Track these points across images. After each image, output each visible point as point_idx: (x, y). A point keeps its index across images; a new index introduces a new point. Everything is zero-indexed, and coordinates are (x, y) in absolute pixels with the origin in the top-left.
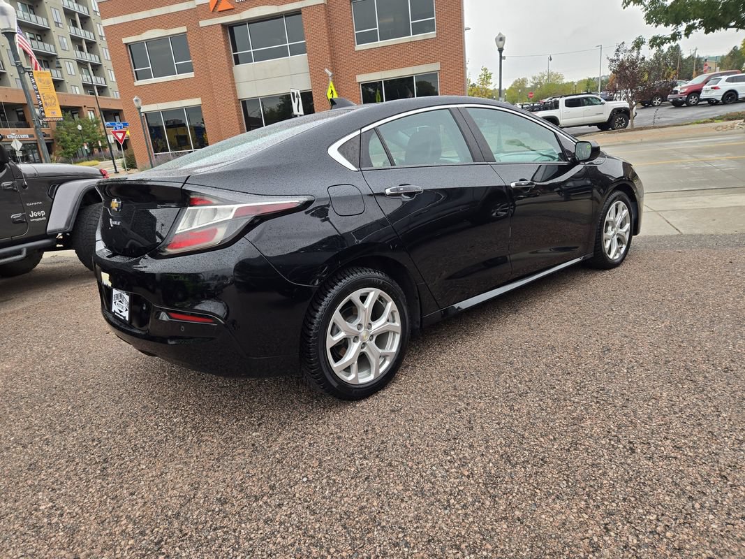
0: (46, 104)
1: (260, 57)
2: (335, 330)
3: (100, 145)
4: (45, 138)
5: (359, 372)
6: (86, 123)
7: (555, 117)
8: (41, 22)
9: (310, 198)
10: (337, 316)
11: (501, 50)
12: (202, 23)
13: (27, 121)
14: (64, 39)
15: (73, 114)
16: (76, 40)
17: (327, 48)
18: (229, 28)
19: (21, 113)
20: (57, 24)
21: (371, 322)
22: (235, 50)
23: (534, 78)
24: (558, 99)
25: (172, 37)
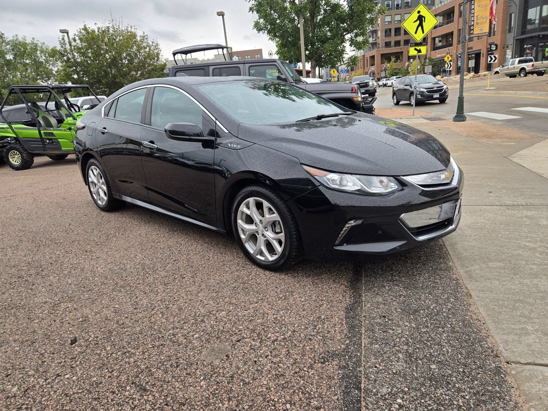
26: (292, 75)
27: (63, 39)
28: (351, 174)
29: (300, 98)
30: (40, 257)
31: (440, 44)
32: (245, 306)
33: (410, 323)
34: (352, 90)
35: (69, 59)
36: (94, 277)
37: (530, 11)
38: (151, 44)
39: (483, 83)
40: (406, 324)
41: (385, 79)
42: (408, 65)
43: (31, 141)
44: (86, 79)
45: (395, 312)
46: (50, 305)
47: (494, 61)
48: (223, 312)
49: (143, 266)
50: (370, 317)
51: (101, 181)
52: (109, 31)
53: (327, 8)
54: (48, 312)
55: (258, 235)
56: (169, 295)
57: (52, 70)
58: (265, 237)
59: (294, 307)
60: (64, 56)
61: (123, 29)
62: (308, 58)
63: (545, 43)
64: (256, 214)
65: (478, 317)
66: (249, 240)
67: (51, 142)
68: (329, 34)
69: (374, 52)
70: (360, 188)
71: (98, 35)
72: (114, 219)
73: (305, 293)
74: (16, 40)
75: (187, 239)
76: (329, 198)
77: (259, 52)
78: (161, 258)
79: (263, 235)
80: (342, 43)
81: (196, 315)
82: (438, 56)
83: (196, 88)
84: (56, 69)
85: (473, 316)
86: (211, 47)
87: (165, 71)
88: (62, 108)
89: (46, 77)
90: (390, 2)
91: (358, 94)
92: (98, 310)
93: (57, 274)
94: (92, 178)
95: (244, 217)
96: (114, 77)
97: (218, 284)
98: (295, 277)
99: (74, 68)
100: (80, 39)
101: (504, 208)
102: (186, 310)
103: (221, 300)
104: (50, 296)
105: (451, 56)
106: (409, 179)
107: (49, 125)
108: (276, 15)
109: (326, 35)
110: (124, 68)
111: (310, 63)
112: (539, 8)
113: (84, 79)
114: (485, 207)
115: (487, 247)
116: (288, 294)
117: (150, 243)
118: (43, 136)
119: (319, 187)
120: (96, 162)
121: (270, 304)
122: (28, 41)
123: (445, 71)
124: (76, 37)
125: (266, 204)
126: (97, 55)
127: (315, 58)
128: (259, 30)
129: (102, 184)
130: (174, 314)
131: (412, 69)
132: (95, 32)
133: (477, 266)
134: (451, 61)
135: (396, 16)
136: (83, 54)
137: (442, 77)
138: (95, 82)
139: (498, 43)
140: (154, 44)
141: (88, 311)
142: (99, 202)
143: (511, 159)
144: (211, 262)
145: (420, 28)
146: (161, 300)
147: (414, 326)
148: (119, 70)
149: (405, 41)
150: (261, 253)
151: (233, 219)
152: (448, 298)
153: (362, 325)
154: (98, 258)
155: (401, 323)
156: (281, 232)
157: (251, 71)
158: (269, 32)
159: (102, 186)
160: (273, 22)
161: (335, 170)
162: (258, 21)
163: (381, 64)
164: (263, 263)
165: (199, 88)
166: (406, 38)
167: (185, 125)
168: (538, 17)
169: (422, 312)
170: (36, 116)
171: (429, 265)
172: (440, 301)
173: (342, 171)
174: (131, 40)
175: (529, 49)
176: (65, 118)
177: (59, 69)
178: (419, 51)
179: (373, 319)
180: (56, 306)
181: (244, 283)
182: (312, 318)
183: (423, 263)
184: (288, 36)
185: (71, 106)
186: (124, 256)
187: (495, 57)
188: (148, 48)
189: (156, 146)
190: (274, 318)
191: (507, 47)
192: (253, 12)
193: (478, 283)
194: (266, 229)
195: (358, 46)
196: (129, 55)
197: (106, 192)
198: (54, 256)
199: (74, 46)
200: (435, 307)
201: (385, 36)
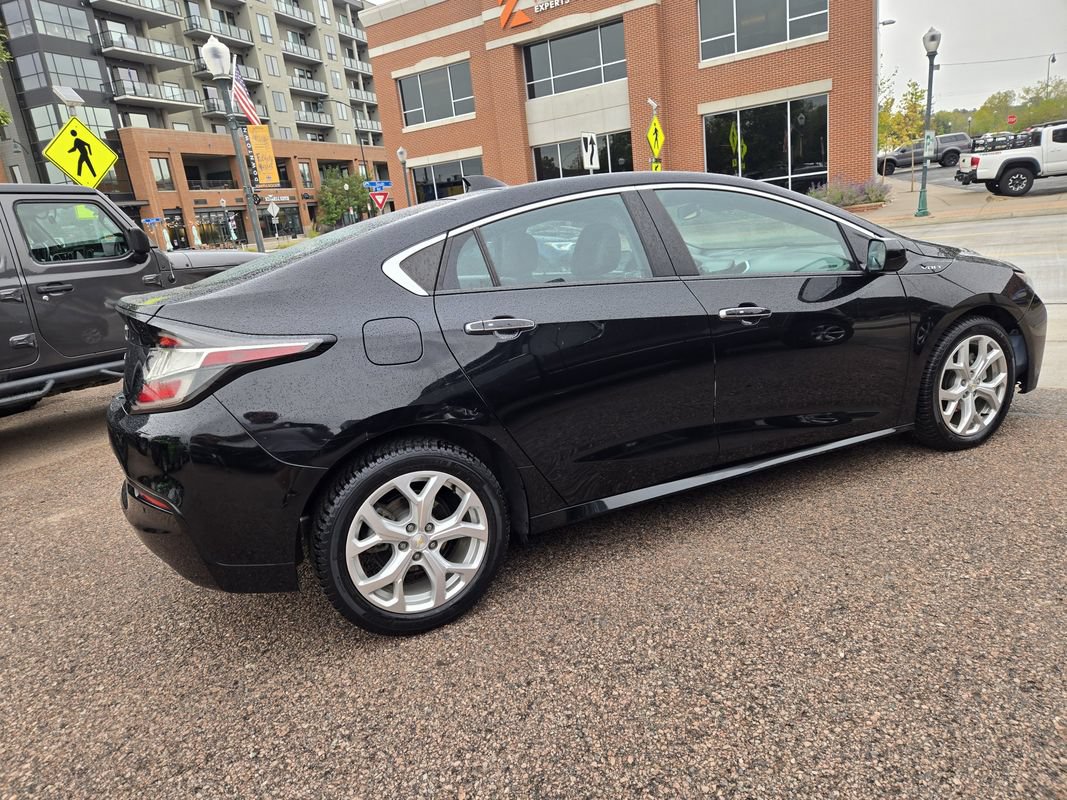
0: (260, 167)
1: (563, 86)
2: (365, 531)
3: (369, 208)
4: (308, 201)
5: (405, 594)
6: (356, 182)
7: (1034, 160)
8: (311, 54)
9: (329, 338)
10: (366, 511)
11: (932, 55)
12: (490, 46)
13: (289, 179)
14: (338, 75)
15: (341, 170)
16: (351, 75)
17: (656, 67)
18: (524, 49)
19: (283, 170)
20: (330, 55)
21: (434, 521)
22: (530, 78)
23: (1027, 91)
24: (1039, 129)
25: (451, 66)
55: (968, 396)
58: (977, 395)
79: (975, 392)
145: (84, 164)
189: (768, 310)
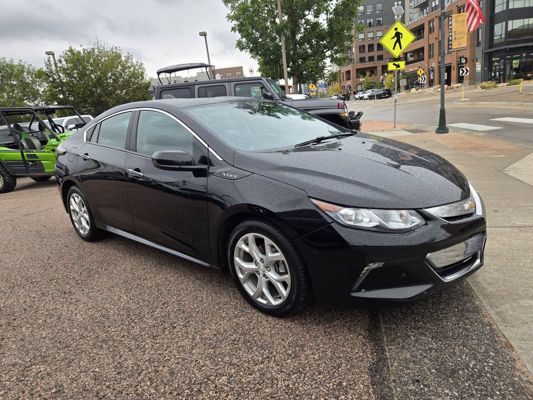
0: (455, 38)
9: (66, 151)
26: (278, 92)
27: (49, 61)
28: (368, 208)
29: (285, 115)
30: (13, 300)
31: (412, 59)
32: (249, 368)
33: (450, 390)
34: (339, 106)
35: (54, 80)
36: (71, 327)
37: (496, 26)
38: (135, 63)
39: (457, 94)
40: (447, 391)
41: (361, 92)
42: (383, 79)
43: (13, 164)
44: (71, 98)
45: (429, 373)
46: (20, 369)
47: (466, 73)
48: (223, 378)
49: (128, 310)
50: (401, 382)
51: (83, 209)
52: (94, 53)
53: (308, 27)
54: (17, 379)
55: (259, 275)
56: (159, 352)
57: (38, 90)
58: (267, 278)
59: (308, 368)
60: (50, 76)
61: (108, 50)
62: (290, 75)
63: (512, 56)
64: (256, 252)
65: (527, 377)
66: (248, 280)
67: (34, 164)
68: (310, 51)
69: (349, 67)
70: (378, 224)
71: (84, 56)
72: (97, 250)
73: (317, 347)
74: (4, 62)
75: (177, 275)
76: (344, 238)
77: (240, 69)
78: (148, 300)
79: (264, 275)
80: (322, 60)
81: (191, 381)
82: (410, 70)
83: (185, 112)
84: (42, 89)
85: (522, 376)
86: (195, 65)
87: (149, 89)
88: (46, 130)
89: (33, 97)
90: (363, 20)
91: (344, 109)
92: (74, 375)
93: (31, 324)
94: (74, 206)
95: (242, 254)
96: (100, 96)
97: (215, 335)
98: (303, 324)
99: (60, 88)
100: (66, 60)
101: (515, 230)
102: (179, 375)
103: (220, 359)
104: (20, 356)
105: (423, 70)
106: (432, 211)
107: (32, 147)
108: (257, 34)
109: (307, 52)
110: (109, 87)
111: (292, 79)
112: (504, 23)
113: (70, 98)
114: (495, 229)
115: (512, 279)
116: (297, 349)
117: (135, 280)
118: (26, 159)
119: (332, 224)
120: (77, 189)
121: (278, 365)
122: (16, 63)
123: (418, 84)
124: (61, 58)
125: (268, 241)
126: (82, 75)
127: (297, 74)
128: (242, 49)
129: (84, 213)
130: (165, 381)
131: (387, 82)
132: (80, 53)
133: (507, 306)
134: (423, 74)
135: (369, 34)
136: (69, 75)
137: (417, 90)
138: (80, 101)
139: (468, 56)
140: (138, 64)
141: (63, 377)
142: (82, 232)
143: (506, 172)
144: (205, 305)
145: (398, 44)
146: (149, 360)
147: (457, 394)
148: (104, 90)
149: (378, 56)
150: (263, 296)
151: (229, 255)
152: (486, 352)
153: (392, 394)
154: (77, 301)
155: (440, 391)
156: (287, 273)
157: (236, 89)
158: (251, 51)
159: (85, 214)
160: (255, 41)
161: (349, 204)
162: (241, 40)
163: (357, 78)
164: (265, 307)
165: (189, 111)
166: (380, 53)
167: (174, 153)
168: (504, 32)
169: (461, 372)
170: (19, 138)
171: (454, 305)
172: (479, 357)
173: (357, 205)
174: (116, 60)
175: (496, 61)
176: (48, 139)
177: (45, 89)
178: (398, 66)
179: (405, 385)
180: (27, 368)
181: (244, 334)
182: (331, 384)
183: (445, 302)
184: (270, 54)
185: (55, 127)
186: (106, 299)
187: (466, 69)
188: (132, 68)
189: (142, 175)
190: (285, 386)
191: (477, 60)
192: (235, 31)
193: (515, 329)
194: (268, 269)
195: (338, 62)
196: (113, 75)
197: (88, 221)
198: (28, 300)
199: (60, 68)
200: (475, 365)
201: (360, 52)
